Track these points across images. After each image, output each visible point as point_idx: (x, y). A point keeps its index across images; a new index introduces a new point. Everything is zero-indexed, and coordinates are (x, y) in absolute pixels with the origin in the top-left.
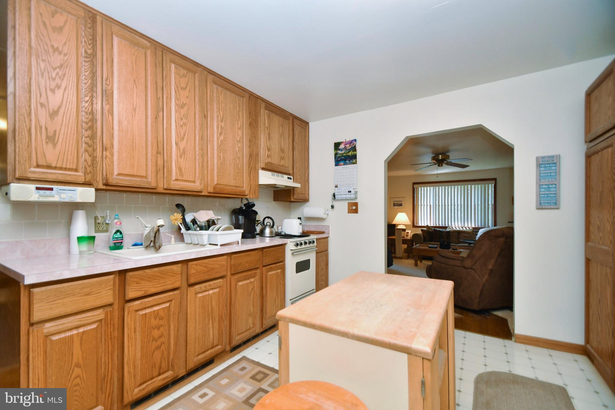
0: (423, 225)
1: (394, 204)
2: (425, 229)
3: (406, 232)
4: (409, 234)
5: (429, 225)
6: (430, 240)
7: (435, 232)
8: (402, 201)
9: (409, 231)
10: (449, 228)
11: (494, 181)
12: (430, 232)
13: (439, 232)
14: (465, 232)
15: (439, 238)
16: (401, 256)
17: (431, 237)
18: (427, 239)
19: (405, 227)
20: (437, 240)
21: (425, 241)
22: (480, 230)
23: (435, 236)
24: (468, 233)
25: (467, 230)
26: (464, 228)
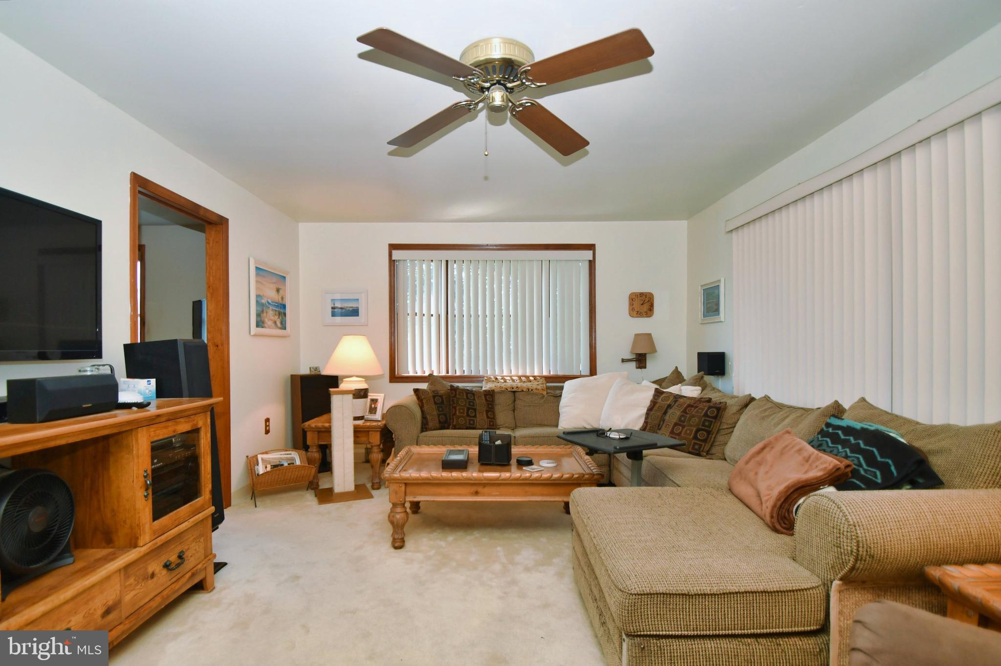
0: (419, 374)
1: (333, 308)
2: (424, 386)
3: (369, 397)
4: (379, 406)
5: (435, 374)
6: (440, 422)
7: (455, 396)
8: (358, 299)
9: (378, 396)
10: (489, 380)
11: (591, 252)
12: (441, 396)
13: (465, 394)
14: (529, 390)
15: (468, 415)
16: (351, 487)
17: (443, 414)
18: (433, 421)
19: (364, 382)
20: (461, 421)
21: (427, 426)
22: (568, 385)
23: (455, 408)
24: (536, 394)
25: (534, 385)
26: (524, 378)
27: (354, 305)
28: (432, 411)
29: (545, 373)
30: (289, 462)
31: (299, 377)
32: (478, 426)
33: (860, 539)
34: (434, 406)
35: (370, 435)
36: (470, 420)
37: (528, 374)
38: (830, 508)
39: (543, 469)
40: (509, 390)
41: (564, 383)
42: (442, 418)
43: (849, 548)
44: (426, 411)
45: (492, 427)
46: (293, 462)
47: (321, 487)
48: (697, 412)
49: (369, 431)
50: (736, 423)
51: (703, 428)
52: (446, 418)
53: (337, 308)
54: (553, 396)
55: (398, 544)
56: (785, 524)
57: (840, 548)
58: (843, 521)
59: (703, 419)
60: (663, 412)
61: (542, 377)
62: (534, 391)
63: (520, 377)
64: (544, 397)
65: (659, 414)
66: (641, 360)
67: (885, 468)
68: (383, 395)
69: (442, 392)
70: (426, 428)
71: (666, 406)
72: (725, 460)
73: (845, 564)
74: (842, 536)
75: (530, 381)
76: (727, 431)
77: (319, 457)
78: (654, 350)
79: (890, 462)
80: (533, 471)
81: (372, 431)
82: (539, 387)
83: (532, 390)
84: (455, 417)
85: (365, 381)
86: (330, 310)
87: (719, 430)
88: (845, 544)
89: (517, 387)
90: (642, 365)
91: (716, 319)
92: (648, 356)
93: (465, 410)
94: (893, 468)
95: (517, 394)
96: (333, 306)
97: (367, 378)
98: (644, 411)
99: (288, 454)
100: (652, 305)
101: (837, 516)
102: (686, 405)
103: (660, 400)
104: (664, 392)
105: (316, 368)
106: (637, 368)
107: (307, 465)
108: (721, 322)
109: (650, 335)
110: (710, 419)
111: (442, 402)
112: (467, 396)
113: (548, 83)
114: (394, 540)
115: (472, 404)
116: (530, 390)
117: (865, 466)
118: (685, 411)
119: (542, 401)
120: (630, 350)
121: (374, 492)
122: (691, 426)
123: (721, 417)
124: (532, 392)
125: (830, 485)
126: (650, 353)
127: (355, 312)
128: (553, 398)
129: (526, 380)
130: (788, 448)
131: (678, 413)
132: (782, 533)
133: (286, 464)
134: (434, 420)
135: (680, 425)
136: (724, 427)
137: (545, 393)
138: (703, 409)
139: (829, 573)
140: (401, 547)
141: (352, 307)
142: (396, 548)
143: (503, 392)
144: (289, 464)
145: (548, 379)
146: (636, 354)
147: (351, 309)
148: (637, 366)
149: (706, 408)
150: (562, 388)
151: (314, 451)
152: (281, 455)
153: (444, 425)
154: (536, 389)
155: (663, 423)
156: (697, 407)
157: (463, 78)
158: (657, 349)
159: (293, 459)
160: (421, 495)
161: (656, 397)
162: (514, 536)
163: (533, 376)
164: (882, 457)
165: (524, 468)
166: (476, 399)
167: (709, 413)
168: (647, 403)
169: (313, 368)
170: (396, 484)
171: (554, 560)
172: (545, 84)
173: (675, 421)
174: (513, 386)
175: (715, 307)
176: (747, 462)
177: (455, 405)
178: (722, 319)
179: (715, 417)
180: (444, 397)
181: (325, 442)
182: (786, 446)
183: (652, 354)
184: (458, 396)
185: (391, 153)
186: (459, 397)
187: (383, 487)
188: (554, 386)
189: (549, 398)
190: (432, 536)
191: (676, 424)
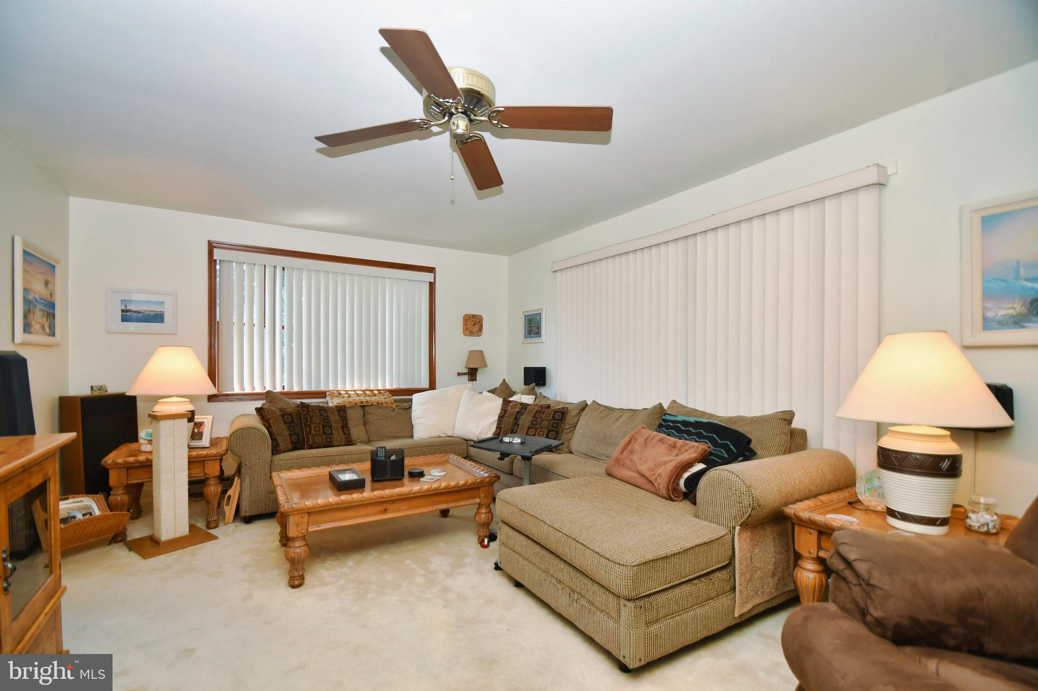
0: (247, 390)
1: (123, 311)
2: (266, 404)
3: (195, 421)
4: (206, 431)
6: (292, 442)
7: (308, 413)
8: (164, 302)
9: (204, 418)
10: (332, 395)
11: (433, 274)
12: (290, 414)
13: (317, 411)
14: (378, 404)
15: (324, 433)
16: (184, 530)
17: (296, 434)
18: (284, 442)
19: (189, 403)
20: (318, 440)
21: (278, 449)
22: (416, 397)
23: (309, 426)
24: (387, 408)
25: (381, 399)
26: (368, 392)
27: (158, 309)
28: (282, 430)
29: (388, 387)
30: (84, 512)
31: (80, 399)
32: (336, 444)
33: (754, 495)
34: (284, 426)
35: (206, 464)
36: (326, 438)
37: (372, 388)
38: (732, 477)
39: (439, 478)
40: (359, 404)
41: (412, 395)
42: (294, 438)
43: (748, 503)
44: (275, 432)
45: (350, 443)
46: (89, 511)
47: (129, 539)
48: (546, 416)
49: (204, 461)
50: (577, 423)
51: (553, 429)
52: (298, 437)
53: (130, 311)
54: (402, 409)
55: (296, 582)
56: (676, 494)
57: (742, 503)
58: (742, 485)
59: (552, 421)
60: (513, 418)
61: (386, 390)
62: (384, 405)
63: (364, 391)
64: (394, 409)
65: (512, 420)
66: (472, 374)
67: (726, 447)
68: (210, 417)
69: (289, 410)
70: (277, 451)
71: (516, 412)
72: (571, 453)
73: (745, 514)
74: (742, 495)
75: (375, 395)
76: (568, 431)
77: (128, 500)
78: (485, 365)
79: (729, 443)
80: (432, 481)
81: (209, 460)
82: (387, 400)
83: (382, 404)
84: (310, 435)
85: (190, 401)
86: (119, 314)
87: (563, 430)
88: (745, 500)
89: (367, 401)
90: (473, 378)
91: (538, 340)
92: (479, 370)
93: (321, 427)
94: (731, 447)
95: (367, 409)
96: (124, 308)
97: (192, 398)
98: (496, 418)
99: (78, 502)
100: (482, 326)
101: (737, 482)
102: (535, 411)
103: (509, 408)
104: (511, 401)
105: (101, 387)
106: (469, 380)
107: (109, 513)
108: (543, 342)
109: (482, 352)
110: (558, 422)
111: (293, 421)
112: (320, 413)
113: (511, 127)
114: (292, 578)
115: (326, 421)
116: (380, 404)
117: (712, 447)
118: (535, 416)
119: (394, 414)
120: (464, 366)
121: (213, 532)
122: (542, 428)
123: (565, 419)
124: (382, 406)
125: (699, 462)
126: (480, 368)
127: (158, 318)
128: (404, 410)
129: (371, 394)
130: (649, 440)
131: (530, 418)
132: (675, 501)
133: (79, 516)
134: (286, 441)
135: (533, 428)
136: (567, 427)
137: (394, 406)
138: (550, 414)
139: (731, 522)
140: (300, 586)
141: (154, 311)
142: (293, 587)
143: (354, 406)
144: (84, 515)
145: (393, 392)
146: (469, 368)
147: (152, 314)
148: (470, 378)
149: (553, 413)
150: (411, 400)
151: (120, 493)
152: (68, 504)
153: (297, 445)
154: (386, 402)
155: (518, 428)
156: (544, 412)
157: (443, 99)
158: (488, 365)
159: (89, 507)
160: (325, 522)
161: (505, 406)
162: (413, 546)
163: (378, 390)
164: (721, 440)
165: (421, 480)
166: (330, 416)
167: (556, 417)
168: (498, 411)
169: (96, 387)
170: (297, 515)
171: (465, 561)
172: (507, 126)
173: (528, 425)
174: (363, 401)
175: (536, 330)
176: (622, 453)
177: (309, 423)
178: (544, 341)
179: (561, 420)
180: (294, 415)
181: (139, 479)
182: (647, 438)
183: (484, 369)
184: (311, 414)
185: (319, 151)
186: (313, 414)
187: (221, 524)
188: (403, 399)
189: (400, 411)
190: (326, 565)
191: (529, 428)
